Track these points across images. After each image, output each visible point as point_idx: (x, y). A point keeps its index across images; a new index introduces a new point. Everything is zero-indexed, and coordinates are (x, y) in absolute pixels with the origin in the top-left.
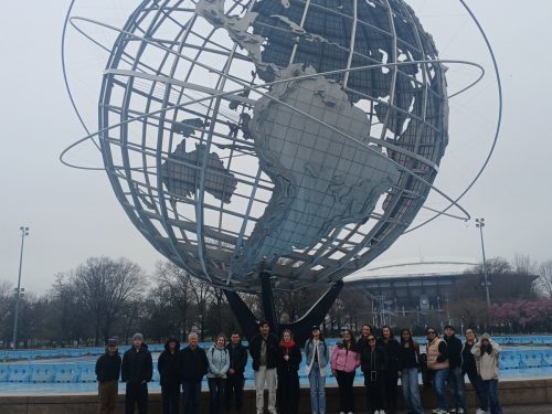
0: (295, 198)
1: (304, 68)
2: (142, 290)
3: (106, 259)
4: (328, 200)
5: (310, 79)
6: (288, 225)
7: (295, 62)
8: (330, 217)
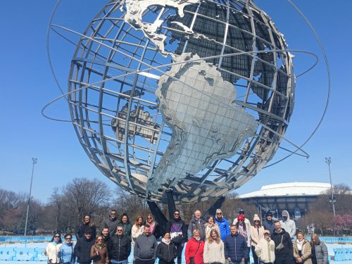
0: (186, 140)
1: (192, 56)
2: (108, 200)
4: (209, 143)
6: (183, 159)
7: (186, 52)
8: (210, 154)
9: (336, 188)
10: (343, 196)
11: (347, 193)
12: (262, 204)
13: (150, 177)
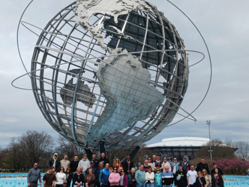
0: (116, 107)
1: (122, 50)
2: (52, 147)
3: (35, 132)
4: (131, 109)
5: (125, 55)
6: (113, 120)
7: (118, 47)
8: (132, 117)
9: (213, 142)
10: (217, 147)
11: (220, 145)
12: (162, 152)
13: (89, 131)
